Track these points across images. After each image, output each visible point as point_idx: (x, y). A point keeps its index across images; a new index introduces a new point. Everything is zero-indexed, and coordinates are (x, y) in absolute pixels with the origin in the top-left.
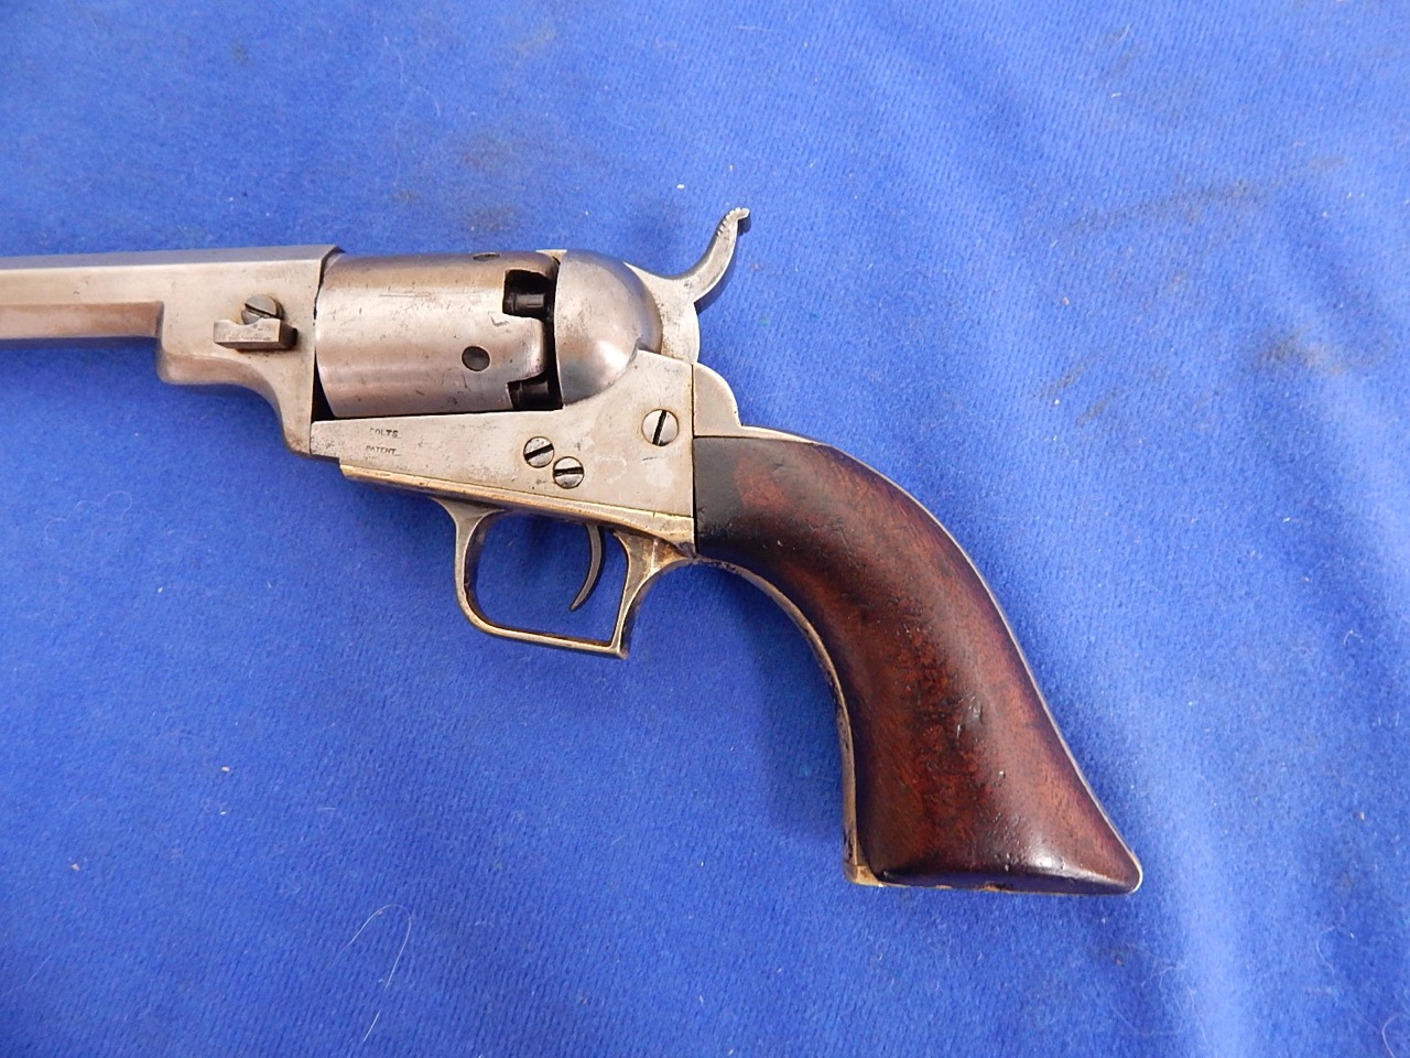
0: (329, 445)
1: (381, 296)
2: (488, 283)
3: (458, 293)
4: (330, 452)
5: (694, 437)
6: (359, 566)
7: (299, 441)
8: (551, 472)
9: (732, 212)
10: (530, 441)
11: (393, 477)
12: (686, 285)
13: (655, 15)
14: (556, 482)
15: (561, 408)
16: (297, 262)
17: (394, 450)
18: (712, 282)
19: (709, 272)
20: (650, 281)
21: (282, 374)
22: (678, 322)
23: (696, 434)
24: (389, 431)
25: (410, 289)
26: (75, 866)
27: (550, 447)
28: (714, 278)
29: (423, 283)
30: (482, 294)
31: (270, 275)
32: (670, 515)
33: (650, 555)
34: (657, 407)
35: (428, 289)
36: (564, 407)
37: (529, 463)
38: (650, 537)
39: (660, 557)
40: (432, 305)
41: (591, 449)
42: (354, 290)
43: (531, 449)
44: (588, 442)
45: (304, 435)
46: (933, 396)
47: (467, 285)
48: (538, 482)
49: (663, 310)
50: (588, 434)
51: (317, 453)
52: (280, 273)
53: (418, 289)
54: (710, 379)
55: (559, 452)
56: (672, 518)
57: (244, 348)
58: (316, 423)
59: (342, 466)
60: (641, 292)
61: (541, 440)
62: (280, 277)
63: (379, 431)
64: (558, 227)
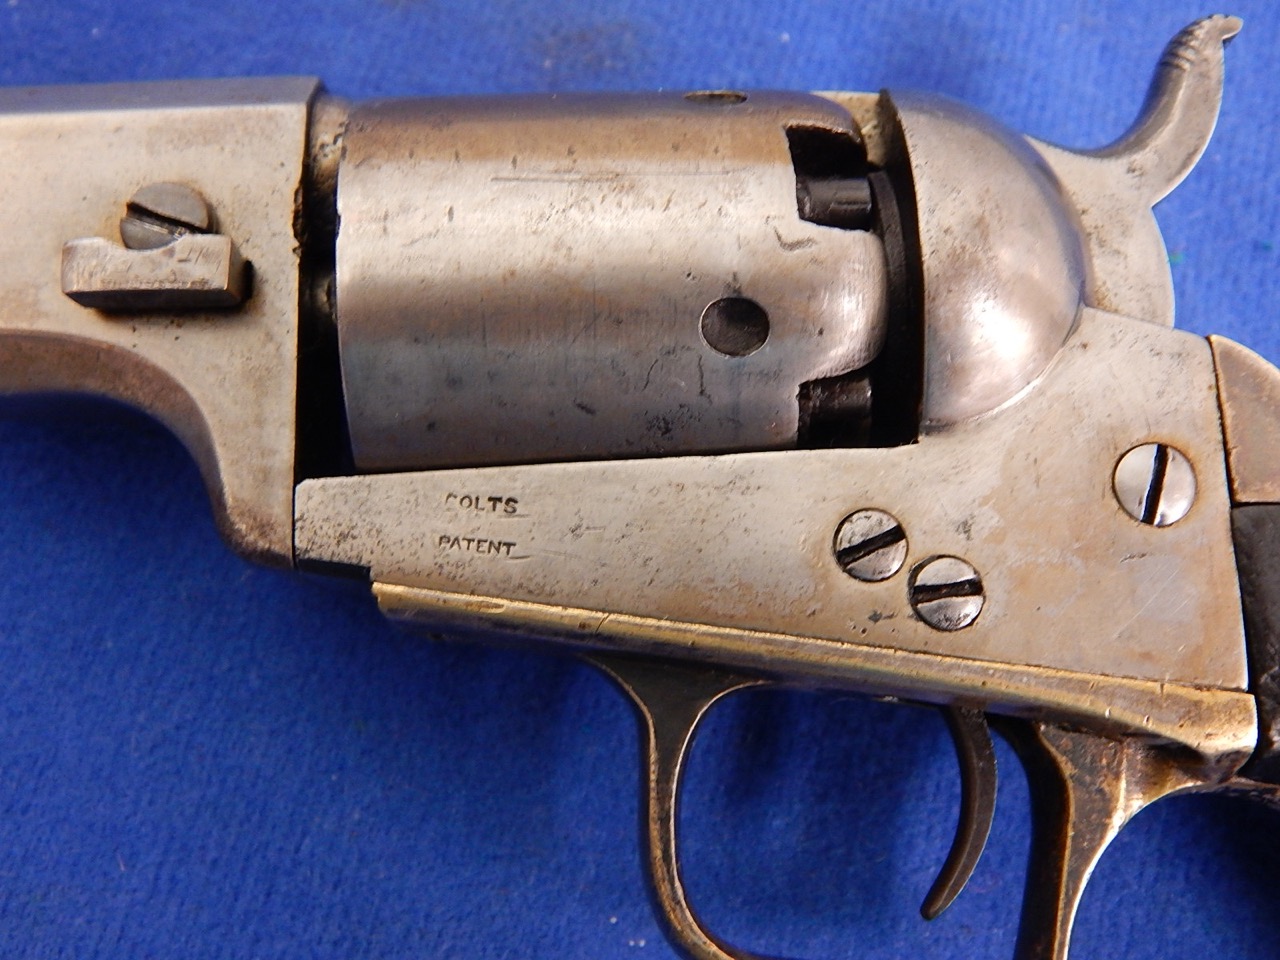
0: (343, 537)
1: (496, 179)
2: (752, 153)
3: (686, 173)
4: (345, 553)
5: (1235, 504)
6: (356, 816)
7: (264, 528)
8: (904, 590)
9: (1206, 24)
10: (847, 519)
11: (506, 606)
12: (1131, 170)
14: (919, 617)
15: (910, 438)
16: (249, 109)
17: (509, 545)
18: (1184, 166)
19: (1177, 141)
20: (1056, 159)
21: (216, 367)
22: (1122, 249)
23: (1242, 497)
24: (495, 500)
25: (566, 163)
27: (897, 535)
28: (1190, 156)
29: (593, 151)
30: (743, 175)
31: (183, 138)
32: (1199, 688)
33: (1117, 777)
34: (1140, 435)
35: (610, 164)
36: (920, 438)
37: (852, 574)
39: (1148, 782)
40: (627, 201)
41: (998, 537)
42: (428, 168)
43: (858, 531)
44: (988, 520)
45: (278, 512)
47: (703, 153)
48: (875, 618)
49: (1088, 221)
50: (985, 500)
51: (313, 555)
52: (209, 135)
53: (586, 165)
54: (1256, 374)
55: (920, 543)
56: (1205, 695)
57: (117, 305)
58: (307, 483)
59: (376, 586)
60: (1044, 174)
61: (876, 516)
62: (207, 142)
63: (472, 501)
64: (729, 66)
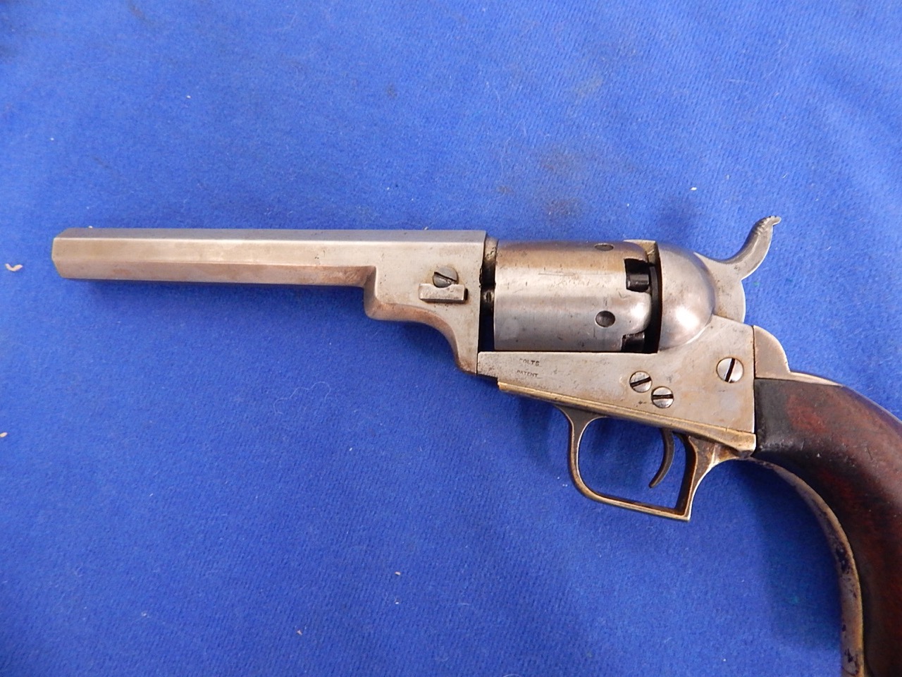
0: (490, 369)
1: (539, 274)
2: (614, 268)
3: (594, 274)
4: (491, 373)
5: (755, 378)
6: (485, 441)
7: (469, 365)
8: (650, 395)
9: (768, 219)
10: (635, 374)
11: (534, 391)
12: (736, 268)
13: (671, 70)
14: (654, 404)
15: (656, 351)
16: (468, 244)
17: (536, 375)
18: (754, 267)
19: (753, 259)
20: (709, 263)
21: (457, 319)
22: (730, 293)
23: (757, 376)
24: (533, 361)
25: (559, 269)
26: (299, 632)
27: (649, 379)
28: (756, 264)
29: (567, 266)
30: (611, 275)
31: (450, 252)
32: (738, 431)
33: (712, 454)
34: (727, 355)
35: (572, 270)
36: (659, 352)
37: (634, 390)
38: (713, 442)
39: (721, 456)
40: (577, 282)
41: (679, 382)
42: (521, 270)
43: (636, 378)
44: (677, 377)
45: (473, 361)
46: (881, 342)
47: (599, 268)
48: (640, 403)
49: (719, 285)
50: (676, 371)
51: (482, 373)
52: (456, 251)
53: (565, 270)
54: (767, 339)
55: (655, 383)
56: (740, 433)
57: (429, 301)
58: (481, 353)
59: (499, 383)
60: (704, 269)
61: (643, 374)
62: (456, 254)
63: (526, 361)
64: (608, 214)
